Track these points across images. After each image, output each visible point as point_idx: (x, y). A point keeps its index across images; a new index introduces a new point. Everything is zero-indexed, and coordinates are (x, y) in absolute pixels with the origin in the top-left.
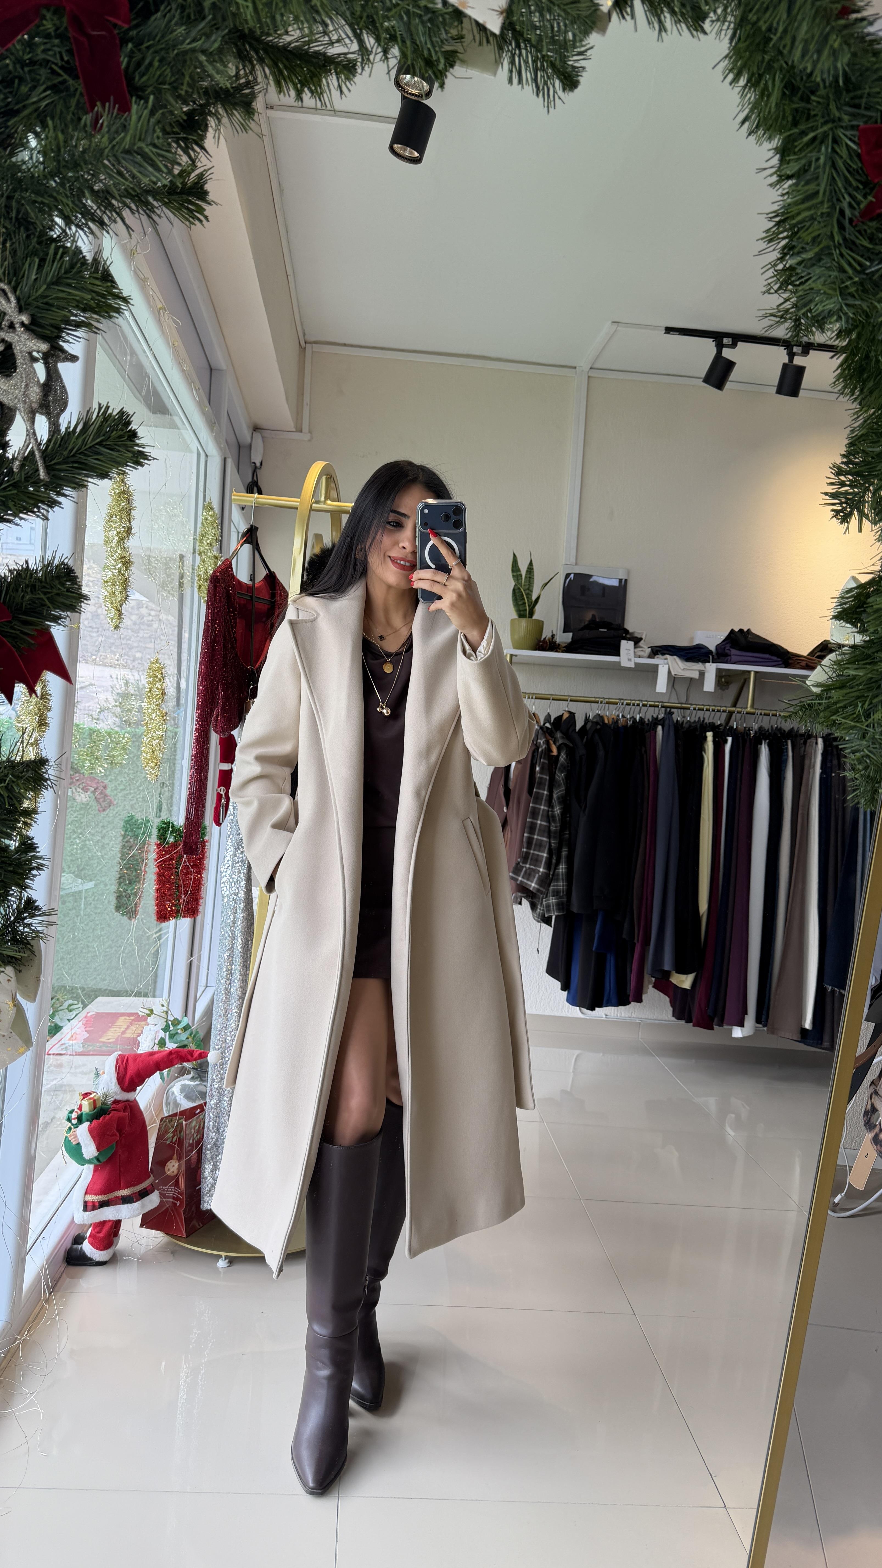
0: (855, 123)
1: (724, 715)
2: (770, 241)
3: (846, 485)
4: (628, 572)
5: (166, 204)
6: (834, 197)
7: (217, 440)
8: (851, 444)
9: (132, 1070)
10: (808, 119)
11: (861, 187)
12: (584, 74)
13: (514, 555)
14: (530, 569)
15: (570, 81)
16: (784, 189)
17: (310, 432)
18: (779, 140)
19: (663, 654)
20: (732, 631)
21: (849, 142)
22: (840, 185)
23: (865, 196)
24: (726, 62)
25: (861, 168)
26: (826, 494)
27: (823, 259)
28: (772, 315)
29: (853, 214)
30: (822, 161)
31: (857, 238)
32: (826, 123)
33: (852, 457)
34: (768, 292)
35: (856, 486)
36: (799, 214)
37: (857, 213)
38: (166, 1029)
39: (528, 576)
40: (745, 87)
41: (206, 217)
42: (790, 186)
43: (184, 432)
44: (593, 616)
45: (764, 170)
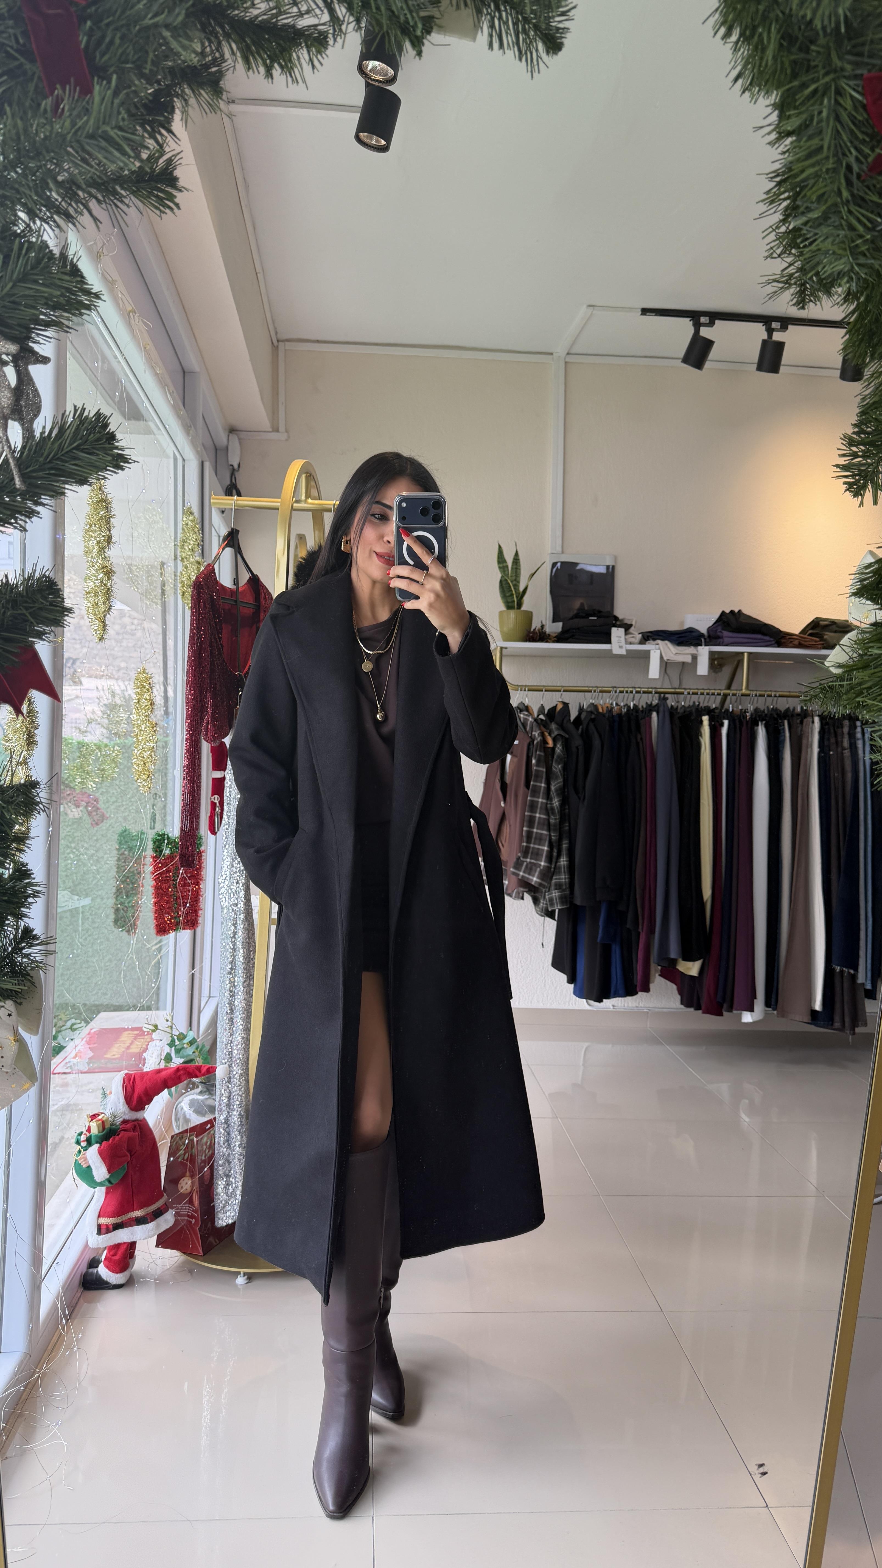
0: (859, 72)
1: (719, 698)
2: (772, 202)
3: (858, 456)
4: (616, 558)
5: (133, 193)
6: (840, 152)
7: (193, 443)
8: (863, 413)
9: (139, 1089)
10: (808, 71)
11: (868, 139)
12: (568, 35)
13: (500, 547)
14: (516, 560)
15: (554, 45)
16: (786, 146)
17: (287, 431)
18: (777, 95)
19: (654, 640)
20: (723, 613)
21: (853, 93)
22: (845, 138)
23: (872, 150)
24: (717, 15)
25: (867, 120)
26: (837, 466)
27: (830, 218)
28: (775, 281)
29: (860, 169)
30: (824, 114)
31: (866, 193)
32: (827, 74)
33: (863, 427)
34: (770, 256)
35: (868, 457)
36: (803, 171)
37: (865, 168)
38: (172, 1044)
39: (515, 567)
40: (737, 43)
41: (177, 205)
42: (792, 143)
43: (160, 437)
44: (582, 604)
45: (762, 127)
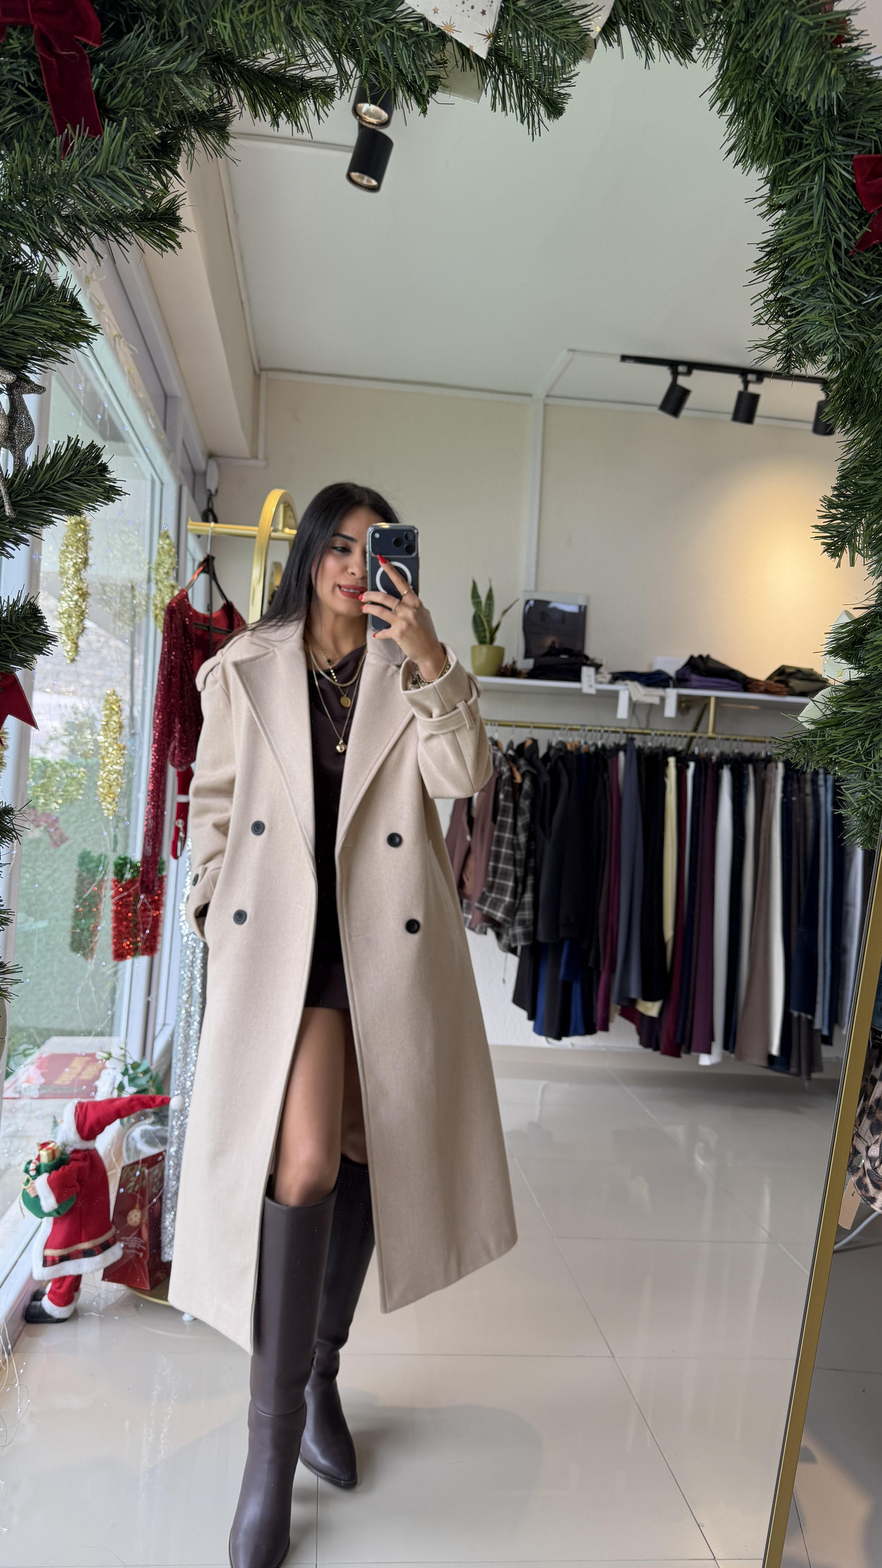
0: (849, 153)
1: (685, 741)
2: (761, 271)
3: (837, 519)
4: (588, 598)
5: (136, 230)
6: (829, 228)
7: (173, 467)
8: (843, 477)
9: (91, 1118)
10: (800, 149)
11: (856, 217)
12: (569, 101)
13: (474, 583)
14: (490, 596)
15: (555, 109)
16: (775, 219)
17: (266, 459)
18: (769, 170)
19: (624, 680)
20: (692, 658)
21: (843, 172)
22: (835, 216)
23: (860, 227)
24: (714, 90)
25: (856, 200)
26: (816, 527)
27: (818, 290)
28: (762, 346)
29: (848, 245)
30: (815, 190)
31: (853, 268)
32: (819, 152)
33: (843, 490)
34: (757, 322)
35: (847, 520)
36: (792, 245)
37: (852, 243)
38: (125, 1073)
39: (488, 603)
40: (732, 117)
41: (178, 244)
42: (782, 216)
43: (138, 459)
44: (553, 643)
45: (754, 199)
